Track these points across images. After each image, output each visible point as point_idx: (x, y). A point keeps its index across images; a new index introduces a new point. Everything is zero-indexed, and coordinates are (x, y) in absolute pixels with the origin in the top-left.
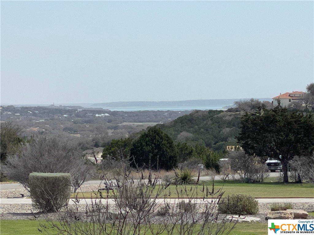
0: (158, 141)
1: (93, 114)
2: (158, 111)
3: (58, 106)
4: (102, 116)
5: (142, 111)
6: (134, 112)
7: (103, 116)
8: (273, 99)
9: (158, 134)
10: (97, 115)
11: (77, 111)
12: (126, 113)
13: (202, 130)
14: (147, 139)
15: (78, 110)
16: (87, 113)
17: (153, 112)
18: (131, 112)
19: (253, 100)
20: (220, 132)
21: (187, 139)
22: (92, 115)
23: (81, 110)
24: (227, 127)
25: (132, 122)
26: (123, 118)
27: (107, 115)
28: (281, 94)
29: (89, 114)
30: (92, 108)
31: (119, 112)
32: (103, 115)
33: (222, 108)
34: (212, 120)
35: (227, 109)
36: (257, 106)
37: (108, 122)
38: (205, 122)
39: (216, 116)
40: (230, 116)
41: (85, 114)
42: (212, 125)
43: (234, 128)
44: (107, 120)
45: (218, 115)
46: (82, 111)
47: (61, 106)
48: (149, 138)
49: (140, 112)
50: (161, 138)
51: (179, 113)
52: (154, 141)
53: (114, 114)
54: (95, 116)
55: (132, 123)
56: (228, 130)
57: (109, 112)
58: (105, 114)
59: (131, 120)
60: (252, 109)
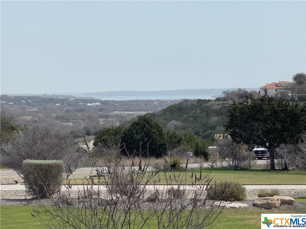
0: (148, 129)
1: (85, 103)
2: (148, 100)
3: (51, 95)
4: (93, 105)
6: (124, 101)
7: (95, 106)
8: (260, 88)
9: (148, 123)
10: (89, 104)
11: (69, 100)
12: (117, 102)
13: (191, 119)
15: (70, 99)
16: (78, 102)
17: (144, 101)
18: (122, 102)
19: (241, 89)
20: (208, 121)
21: (176, 127)
22: (84, 105)
23: (73, 99)
24: (215, 116)
26: (114, 107)
27: (98, 104)
28: (267, 83)
29: (81, 104)
31: (110, 102)
33: (210, 97)
34: (200, 109)
35: (215, 99)
36: (245, 95)
37: (100, 111)
38: (194, 111)
39: (204, 105)
40: (218, 105)
41: (77, 104)
42: (200, 114)
43: (222, 116)
44: (99, 109)
45: (206, 105)
47: (53, 95)
48: (139, 126)
49: (130, 101)
50: (151, 126)
51: (169, 103)
52: (145, 129)
53: (105, 103)
54: (86, 106)
55: (122, 112)
56: (216, 118)
57: (100, 101)
58: (96, 103)
59: (122, 109)
60: (240, 98)
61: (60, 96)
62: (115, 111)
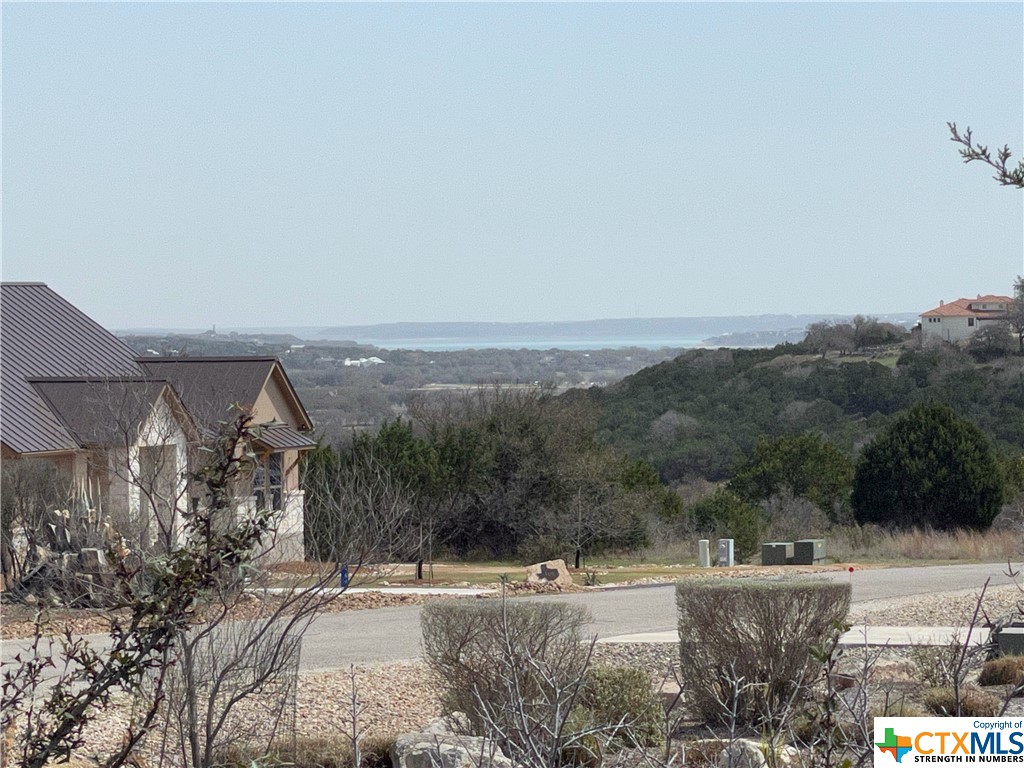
1: (337, 358)
2: (524, 350)
4: (362, 364)
5: (477, 349)
6: (452, 353)
7: (366, 365)
8: (923, 316)
10: (348, 362)
11: (290, 349)
12: (431, 355)
13: (722, 407)
14: (912, 437)
15: (293, 346)
16: (318, 357)
17: (511, 353)
18: (446, 355)
19: (863, 319)
20: (776, 413)
21: (681, 434)
22: (333, 363)
23: (302, 346)
24: (796, 399)
25: (455, 383)
26: (423, 371)
27: (377, 360)
28: (942, 302)
29: (326, 360)
30: (325, 341)
31: (411, 354)
32: (364, 360)
34: (748, 377)
37: (385, 383)
38: (728, 384)
39: (758, 366)
40: (804, 365)
41: (313, 359)
42: (751, 392)
43: (819, 400)
44: (382, 377)
45: (765, 364)
46: (303, 349)
47: (234, 334)
49: (471, 353)
51: (586, 358)
53: (396, 357)
54: (341, 366)
55: (453, 387)
56: (801, 406)
57: (381, 354)
58: (371, 359)
59: (449, 376)
60: (859, 346)
61: (255, 336)
62: (433, 382)
